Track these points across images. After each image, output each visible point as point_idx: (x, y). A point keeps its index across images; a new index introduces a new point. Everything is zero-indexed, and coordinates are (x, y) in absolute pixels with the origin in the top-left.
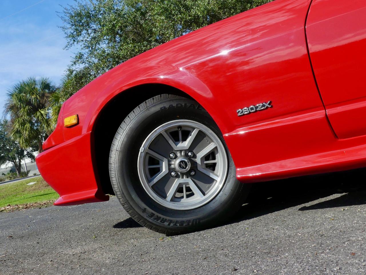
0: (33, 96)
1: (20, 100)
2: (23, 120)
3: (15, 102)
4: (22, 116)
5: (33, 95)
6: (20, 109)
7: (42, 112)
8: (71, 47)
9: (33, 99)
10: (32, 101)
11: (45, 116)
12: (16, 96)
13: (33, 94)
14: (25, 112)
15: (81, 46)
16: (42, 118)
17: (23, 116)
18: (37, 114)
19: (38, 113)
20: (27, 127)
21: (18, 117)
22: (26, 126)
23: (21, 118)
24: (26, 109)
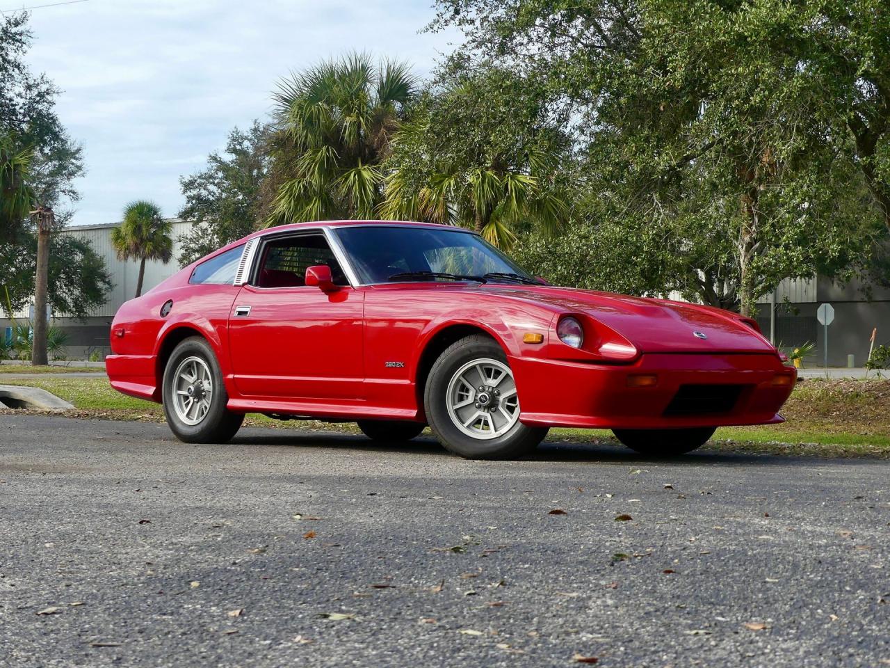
0: (348, 118)
1: (309, 123)
2: (305, 188)
3: (291, 126)
4: (304, 176)
5: (349, 115)
6: (305, 150)
7: (366, 175)
8: (445, 27)
9: (346, 126)
10: (344, 132)
11: (370, 189)
12: (300, 107)
13: (349, 111)
14: (315, 166)
15: (467, 34)
16: (361, 194)
17: (308, 177)
18: (347, 179)
19: (352, 175)
20: (311, 210)
21: (294, 176)
22: (308, 208)
23: (299, 183)
24: (320, 154)
